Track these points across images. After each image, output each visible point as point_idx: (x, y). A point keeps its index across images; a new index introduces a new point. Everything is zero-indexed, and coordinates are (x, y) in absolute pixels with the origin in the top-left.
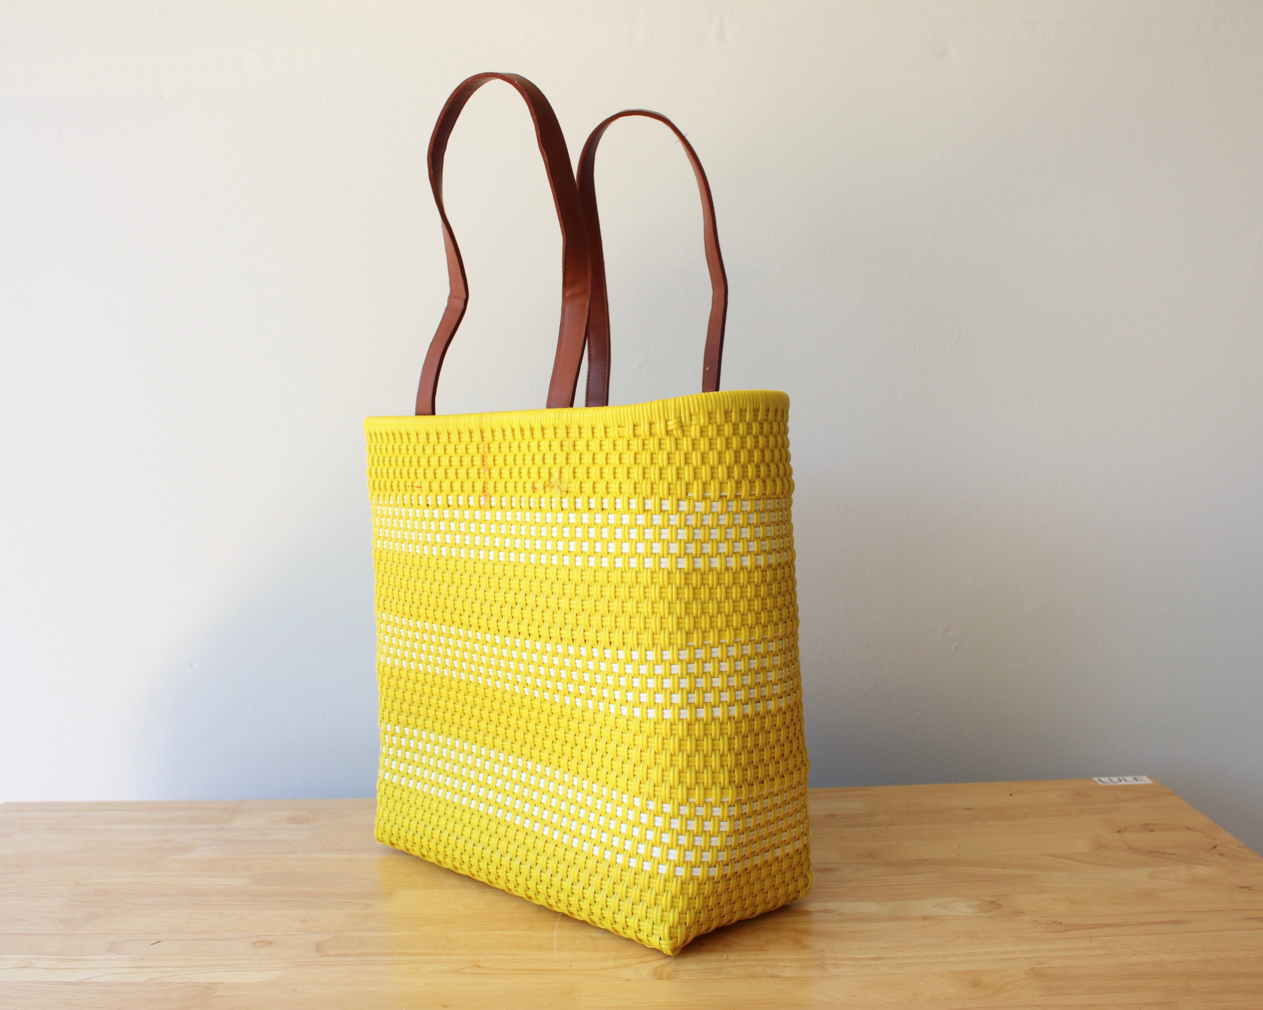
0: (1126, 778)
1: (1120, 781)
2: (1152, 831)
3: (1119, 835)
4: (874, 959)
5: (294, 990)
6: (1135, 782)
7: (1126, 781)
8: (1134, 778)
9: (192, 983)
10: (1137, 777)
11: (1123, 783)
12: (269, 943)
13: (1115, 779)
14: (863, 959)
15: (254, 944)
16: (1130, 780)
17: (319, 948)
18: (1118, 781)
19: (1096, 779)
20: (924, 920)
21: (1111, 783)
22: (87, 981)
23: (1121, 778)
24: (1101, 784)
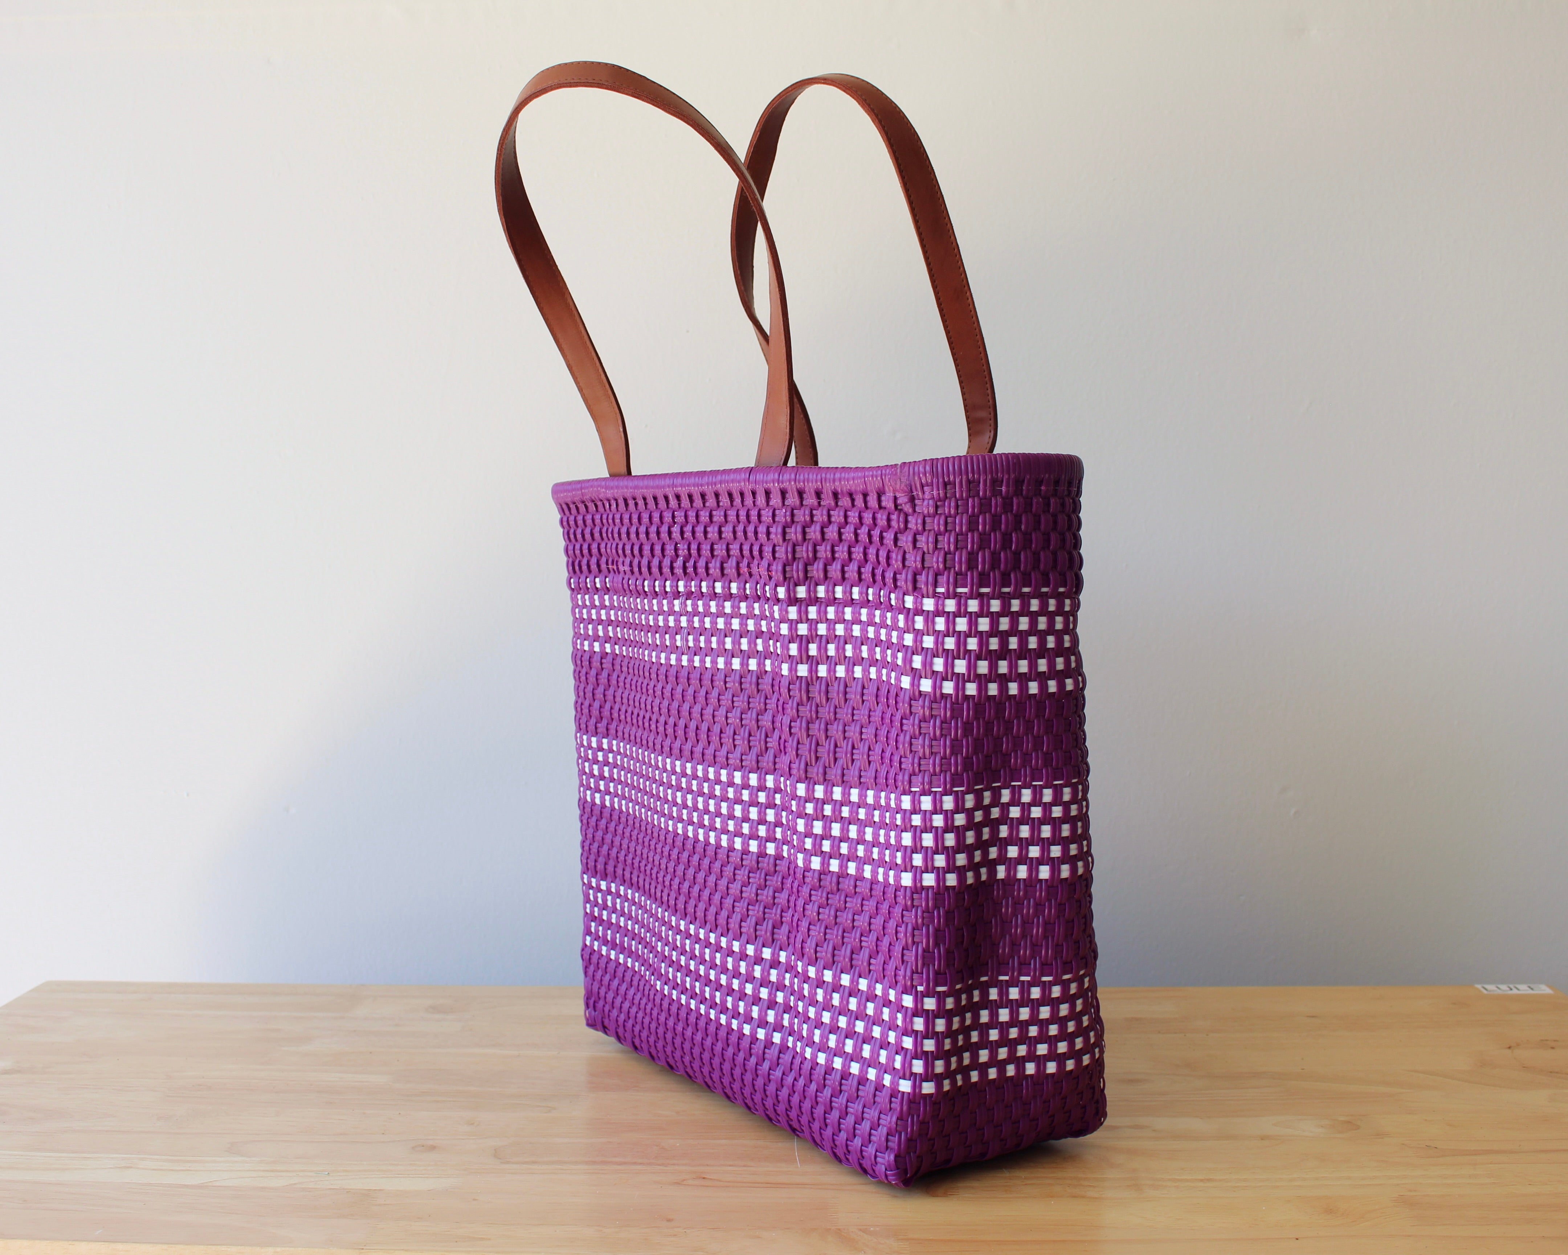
0: (1519, 986)
1: (1511, 989)
2: (1553, 1048)
3: (1509, 1051)
4: (1201, 1180)
5: (474, 1200)
6: (1531, 992)
7: (1518, 989)
8: (1529, 987)
9: (344, 1189)
10: (1532, 986)
11: (1515, 991)
12: (433, 1148)
13: (1504, 987)
14: (1187, 1180)
15: (413, 1148)
16: (1523, 989)
17: (497, 1154)
18: (1508, 989)
19: (1479, 986)
20: (1262, 1139)
21: (1499, 992)
22: (210, 1184)
23: (1511, 986)
24: (1485, 992)
